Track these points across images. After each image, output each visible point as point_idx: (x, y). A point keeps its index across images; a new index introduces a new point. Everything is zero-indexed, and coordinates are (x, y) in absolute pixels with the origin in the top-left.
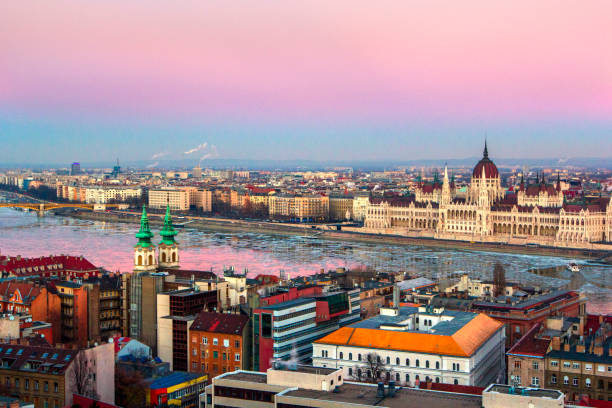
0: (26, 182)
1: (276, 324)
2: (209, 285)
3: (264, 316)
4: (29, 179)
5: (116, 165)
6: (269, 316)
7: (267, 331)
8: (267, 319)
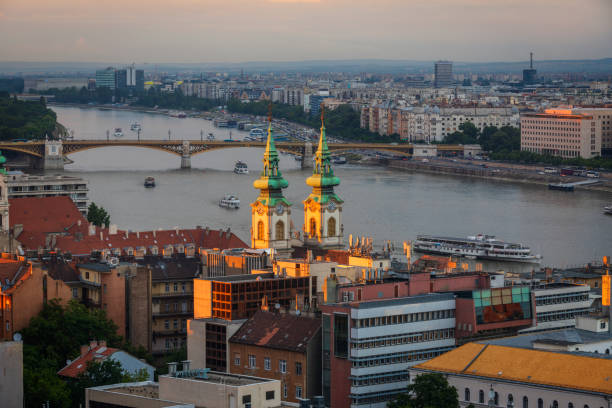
0: (315, 99)
1: (361, 333)
2: (298, 266)
3: (337, 316)
4: (322, 93)
5: (528, 67)
6: (345, 318)
7: (342, 345)
8: (342, 323)
